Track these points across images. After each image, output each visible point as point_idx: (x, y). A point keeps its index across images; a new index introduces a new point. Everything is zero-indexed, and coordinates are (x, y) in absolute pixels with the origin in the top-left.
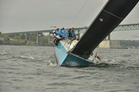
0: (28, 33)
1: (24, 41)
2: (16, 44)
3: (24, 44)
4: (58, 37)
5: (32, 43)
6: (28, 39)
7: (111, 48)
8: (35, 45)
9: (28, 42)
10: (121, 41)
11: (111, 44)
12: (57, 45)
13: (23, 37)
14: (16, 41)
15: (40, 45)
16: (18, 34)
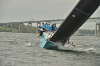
0: (13, 24)
1: (10, 29)
2: (4, 31)
3: (10, 31)
5: (16, 30)
6: (13, 28)
8: (18, 32)
9: (13, 30)
13: (9, 26)
14: (4, 29)
15: (21, 32)
16: (5, 24)
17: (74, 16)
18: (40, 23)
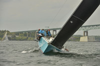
0: (29, 32)
1: (26, 37)
2: (20, 40)
3: (26, 40)
4: (40, 35)
5: (32, 38)
6: (29, 36)
7: (88, 41)
9: (29, 38)
10: (95, 36)
11: (88, 38)
12: (39, 40)
13: (25, 35)
14: (20, 37)
16: (21, 33)
17: (72, 22)
18: (56, 31)
